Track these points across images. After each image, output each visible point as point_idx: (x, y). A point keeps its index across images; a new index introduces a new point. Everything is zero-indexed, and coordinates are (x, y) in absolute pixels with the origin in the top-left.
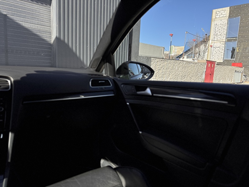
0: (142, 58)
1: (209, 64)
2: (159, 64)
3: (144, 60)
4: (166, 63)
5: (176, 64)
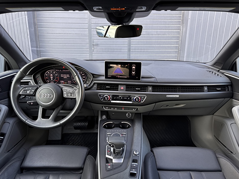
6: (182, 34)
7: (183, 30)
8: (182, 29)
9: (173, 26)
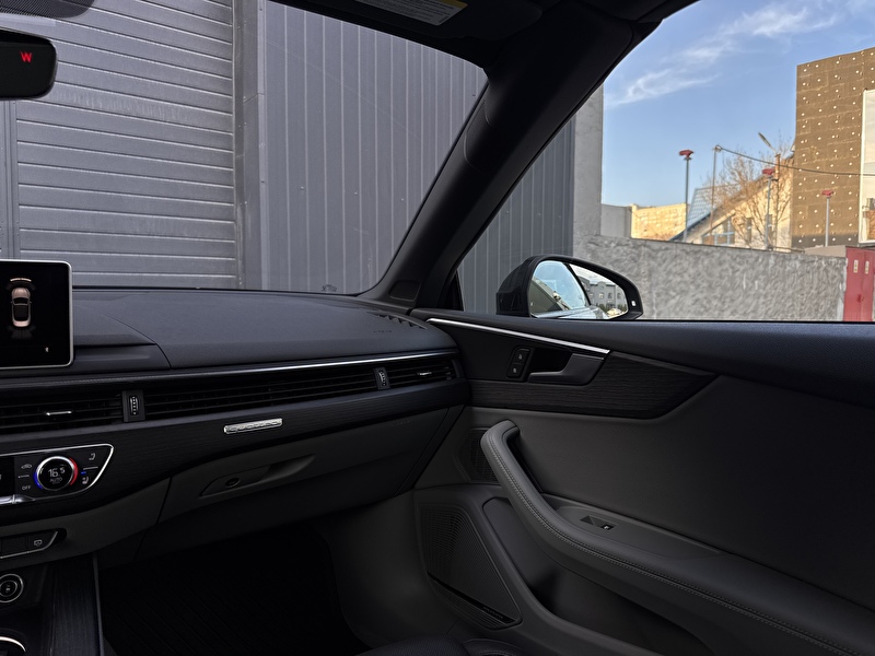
0: (613, 245)
1: (856, 262)
2: (678, 268)
3: (622, 251)
4: (706, 262)
5: (742, 268)
6: (244, 234)
7: (244, 220)
8: (239, 217)
9: (204, 206)
